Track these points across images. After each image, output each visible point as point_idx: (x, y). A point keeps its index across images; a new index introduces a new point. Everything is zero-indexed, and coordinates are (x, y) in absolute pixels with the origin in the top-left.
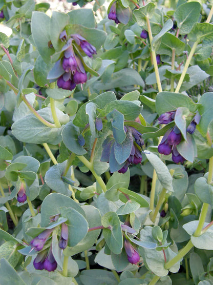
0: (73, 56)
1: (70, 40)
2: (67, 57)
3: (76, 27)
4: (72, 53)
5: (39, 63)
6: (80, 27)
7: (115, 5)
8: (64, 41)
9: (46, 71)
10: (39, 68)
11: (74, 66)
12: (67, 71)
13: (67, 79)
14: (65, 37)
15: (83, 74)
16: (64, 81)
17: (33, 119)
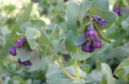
0: (93, 29)
1: (92, 19)
2: (88, 29)
3: (96, 11)
4: (92, 27)
5: (69, 36)
6: (99, 10)
7: (118, 4)
8: (87, 19)
9: (73, 41)
10: (69, 39)
11: (93, 35)
12: (88, 39)
13: (88, 45)
14: (88, 16)
15: (99, 42)
16: (86, 47)
17: (61, 73)
